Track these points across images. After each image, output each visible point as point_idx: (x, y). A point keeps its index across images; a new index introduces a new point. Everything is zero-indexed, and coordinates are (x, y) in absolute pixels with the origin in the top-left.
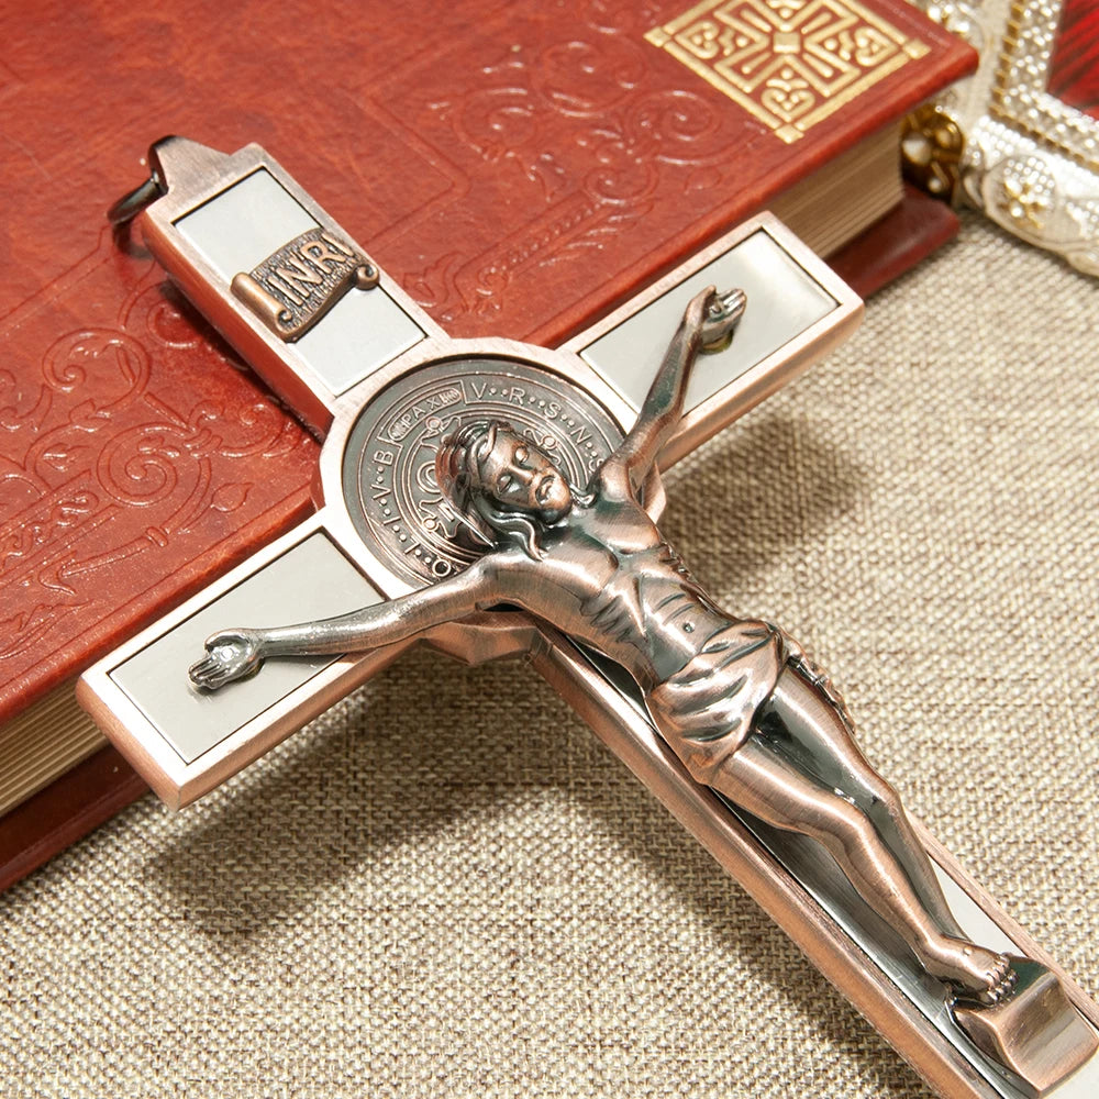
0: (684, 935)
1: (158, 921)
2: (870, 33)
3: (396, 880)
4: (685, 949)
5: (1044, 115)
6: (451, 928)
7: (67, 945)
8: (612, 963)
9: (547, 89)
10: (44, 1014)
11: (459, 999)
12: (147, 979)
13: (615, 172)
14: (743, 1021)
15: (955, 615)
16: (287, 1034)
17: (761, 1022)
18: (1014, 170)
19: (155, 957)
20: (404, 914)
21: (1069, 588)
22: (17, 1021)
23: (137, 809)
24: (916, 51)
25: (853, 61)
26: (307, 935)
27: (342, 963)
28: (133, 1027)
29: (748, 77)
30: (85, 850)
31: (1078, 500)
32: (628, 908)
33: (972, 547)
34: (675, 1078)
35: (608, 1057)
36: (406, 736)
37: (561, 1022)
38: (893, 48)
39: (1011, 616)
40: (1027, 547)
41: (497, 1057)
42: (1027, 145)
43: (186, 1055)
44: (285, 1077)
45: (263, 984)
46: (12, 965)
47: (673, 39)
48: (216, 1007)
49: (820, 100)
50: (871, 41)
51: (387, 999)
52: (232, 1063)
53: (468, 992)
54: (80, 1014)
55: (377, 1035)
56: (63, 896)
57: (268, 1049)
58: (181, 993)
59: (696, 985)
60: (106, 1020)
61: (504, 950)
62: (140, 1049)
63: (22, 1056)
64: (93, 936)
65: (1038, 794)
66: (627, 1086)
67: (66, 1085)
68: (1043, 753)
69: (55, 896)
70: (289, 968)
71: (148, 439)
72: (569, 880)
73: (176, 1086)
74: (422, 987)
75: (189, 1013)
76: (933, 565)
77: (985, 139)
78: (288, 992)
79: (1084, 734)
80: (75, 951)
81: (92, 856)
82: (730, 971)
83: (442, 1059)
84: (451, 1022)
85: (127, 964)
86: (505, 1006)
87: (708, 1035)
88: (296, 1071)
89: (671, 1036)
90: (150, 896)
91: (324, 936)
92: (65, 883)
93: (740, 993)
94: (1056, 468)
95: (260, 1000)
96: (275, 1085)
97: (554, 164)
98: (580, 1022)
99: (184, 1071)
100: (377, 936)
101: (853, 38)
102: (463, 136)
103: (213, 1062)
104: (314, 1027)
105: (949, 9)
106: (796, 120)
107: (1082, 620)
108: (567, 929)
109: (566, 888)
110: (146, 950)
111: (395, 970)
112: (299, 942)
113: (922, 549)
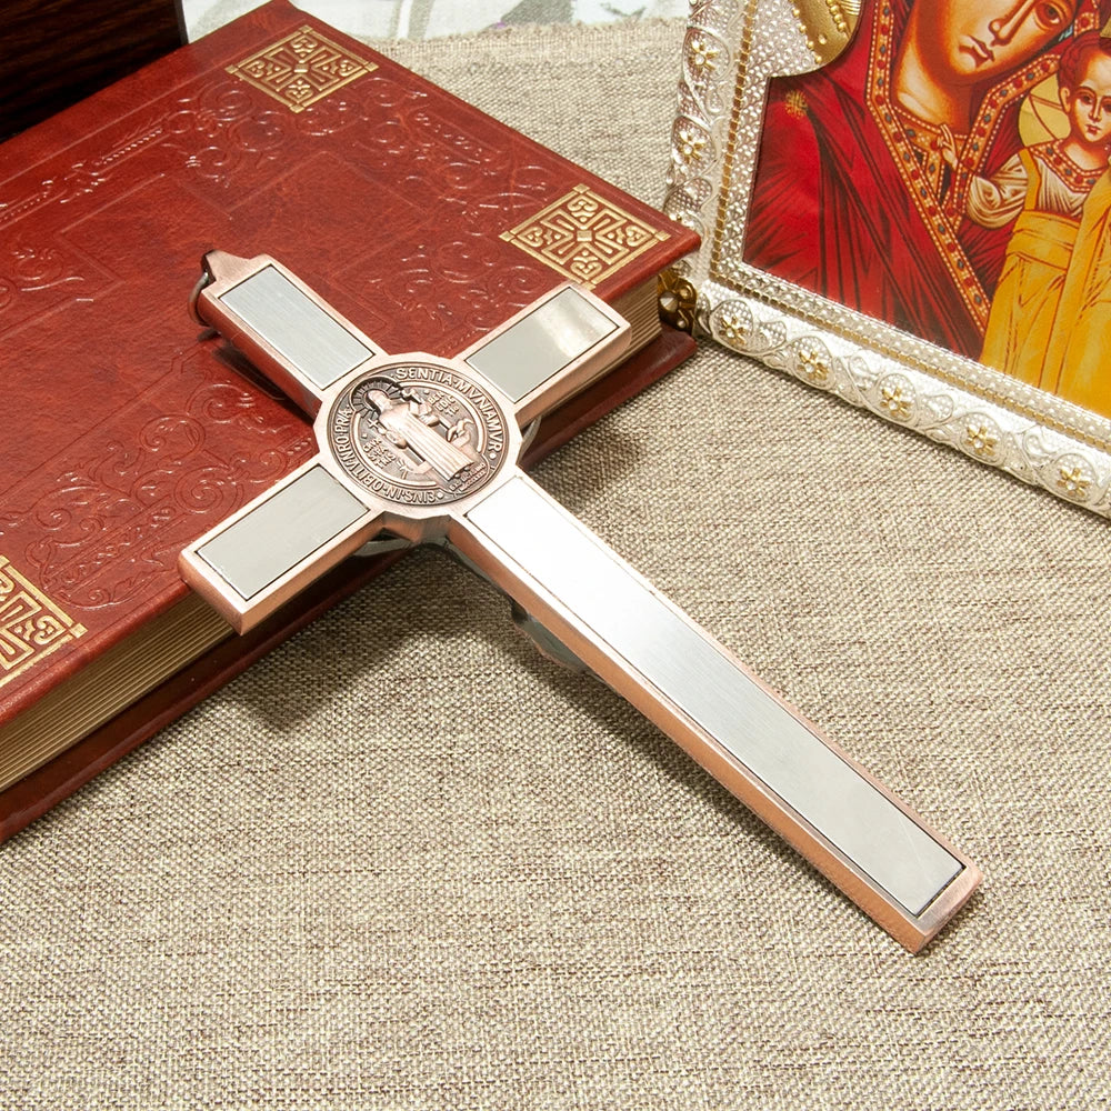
0: (545, 758)
1: (221, 768)
2: (635, 228)
3: (367, 736)
4: (546, 766)
5: (743, 274)
6: (402, 762)
7: (166, 784)
8: (501, 776)
9: (441, 269)
10: (153, 825)
11: (408, 802)
12: (216, 801)
13: (484, 312)
14: (583, 805)
15: (703, 566)
16: (303, 828)
17: (594, 805)
18: (727, 310)
19: (221, 788)
20: (373, 755)
21: (772, 548)
22: (137, 829)
23: (207, 704)
24: (663, 237)
25: (625, 244)
26: (314, 770)
27: (335, 785)
28: (208, 829)
29: (562, 256)
30: (175, 729)
31: (775, 498)
32: (510, 744)
33: (712, 528)
34: (542, 840)
35: (501, 830)
36: (370, 654)
37: (471, 812)
38: (649, 236)
39: (737, 565)
40: (745, 526)
41: (433, 834)
42: (734, 294)
43: (241, 844)
44: (302, 852)
45: (287, 800)
46: (132, 798)
47: (516, 237)
48: (259, 814)
49: (606, 267)
50: (635, 233)
51: (364, 805)
52: (269, 847)
53: (413, 798)
54: (175, 824)
55: (358, 826)
56: (162, 756)
57: (292, 837)
58: (237, 808)
59: (553, 786)
60: (191, 826)
61: (435, 772)
62: (213, 841)
63: (140, 850)
64: (182, 778)
65: (758, 665)
66: (513, 846)
67: (168, 864)
68: (760, 642)
69: (158, 756)
70: (303, 790)
71: (205, 476)
72: (473, 731)
73: (236, 862)
74: (385, 796)
75: (242, 819)
76: (688, 539)
77: (709, 293)
78: (303, 803)
79: (785, 630)
80: (171, 787)
81: (180, 733)
82: (574, 777)
83: (399, 837)
84: (403, 815)
85: (203, 793)
86: (436, 804)
87: (561, 814)
88: (309, 849)
89: (539, 816)
90: (216, 754)
91: (324, 770)
92: (164, 749)
93: (580, 789)
94: (761, 481)
95: (286, 809)
96: (297, 858)
97: (447, 309)
98: (483, 811)
99: (241, 853)
100: (357, 769)
101: (624, 232)
102: (391, 297)
103: (258, 847)
104: (320, 823)
105: (682, 214)
106: (592, 278)
107: (780, 565)
108: (473, 758)
109: (472, 735)
110: (215, 784)
111: (368, 787)
112: (308, 774)
113: (682, 530)
